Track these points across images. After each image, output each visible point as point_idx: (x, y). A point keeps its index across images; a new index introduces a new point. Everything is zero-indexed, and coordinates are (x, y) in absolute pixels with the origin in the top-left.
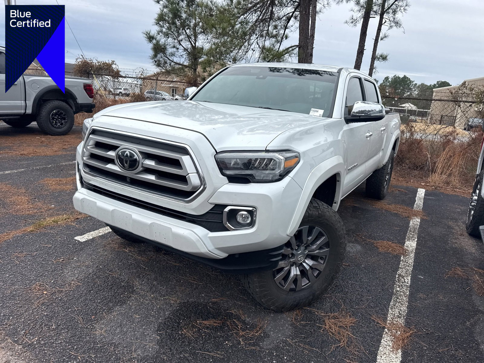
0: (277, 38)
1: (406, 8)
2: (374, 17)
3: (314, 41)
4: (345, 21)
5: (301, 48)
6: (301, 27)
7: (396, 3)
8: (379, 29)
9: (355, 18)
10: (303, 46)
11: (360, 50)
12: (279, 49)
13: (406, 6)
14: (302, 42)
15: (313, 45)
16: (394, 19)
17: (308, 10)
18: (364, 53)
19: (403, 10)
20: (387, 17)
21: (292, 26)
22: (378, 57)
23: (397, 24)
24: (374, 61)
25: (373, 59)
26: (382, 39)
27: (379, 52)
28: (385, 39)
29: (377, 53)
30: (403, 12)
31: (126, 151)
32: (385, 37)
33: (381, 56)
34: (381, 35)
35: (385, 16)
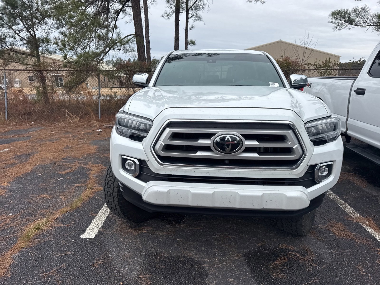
0: (107, 28)
1: (204, 6)
2: (182, 13)
3: (149, 31)
4: (161, 15)
5: (138, 36)
6: (135, 19)
7: (197, 2)
8: (187, 22)
9: (168, 13)
10: (140, 35)
11: (177, 38)
12: (112, 37)
13: (204, 5)
14: (138, 31)
15: (149, 34)
16: (196, 14)
17: (138, 6)
18: (179, 39)
19: (202, 8)
20: (191, 13)
21: (123, 19)
22: (189, 42)
23: (199, 18)
24: (187, 46)
25: (186, 44)
26: (191, 29)
27: (189, 39)
28: (193, 29)
29: (188, 39)
30: (202, 9)
31: (226, 136)
32: (193, 27)
33: (191, 42)
34: (189, 26)
35: (190, 12)
